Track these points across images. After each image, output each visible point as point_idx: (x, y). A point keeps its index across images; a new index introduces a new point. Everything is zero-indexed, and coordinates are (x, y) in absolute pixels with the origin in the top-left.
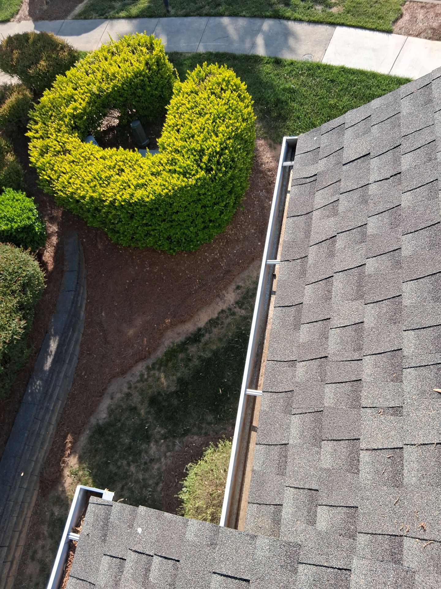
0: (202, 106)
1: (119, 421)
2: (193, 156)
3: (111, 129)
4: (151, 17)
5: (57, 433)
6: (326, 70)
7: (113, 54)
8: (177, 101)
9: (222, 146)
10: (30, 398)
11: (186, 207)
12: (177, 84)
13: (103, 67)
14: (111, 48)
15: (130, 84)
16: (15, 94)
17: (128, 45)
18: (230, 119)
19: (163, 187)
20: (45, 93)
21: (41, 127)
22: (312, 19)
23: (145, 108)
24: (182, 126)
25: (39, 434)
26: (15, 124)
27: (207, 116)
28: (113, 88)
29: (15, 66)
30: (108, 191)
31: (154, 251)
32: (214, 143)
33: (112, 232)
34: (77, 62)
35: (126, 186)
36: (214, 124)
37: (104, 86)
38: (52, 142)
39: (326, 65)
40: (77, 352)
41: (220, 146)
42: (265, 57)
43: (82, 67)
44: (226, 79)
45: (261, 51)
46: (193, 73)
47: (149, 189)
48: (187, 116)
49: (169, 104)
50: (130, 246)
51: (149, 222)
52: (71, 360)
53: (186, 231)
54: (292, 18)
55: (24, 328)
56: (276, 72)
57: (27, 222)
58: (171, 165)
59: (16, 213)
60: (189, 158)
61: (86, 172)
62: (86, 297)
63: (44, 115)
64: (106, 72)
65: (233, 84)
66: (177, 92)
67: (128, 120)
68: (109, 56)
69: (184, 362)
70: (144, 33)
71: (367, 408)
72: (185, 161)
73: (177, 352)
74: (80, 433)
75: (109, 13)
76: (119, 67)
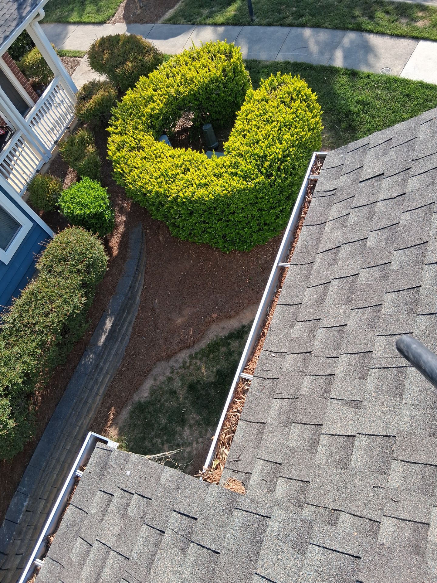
0: (270, 114)
1: (159, 402)
2: (255, 161)
3: (184, 130)
4: (235, 24)
5: (103, 404)
6: (403, 84)
7: (194, 59)
8: (247, 108)
9: (284, 153)
10: (82, 369)
11: (243, 209)
12: (250, 91)
13: (183, 71)
14: (192, 54)
15: (206, 89)
16: (101, 90)
17: (209, 52)
18: (296, 128)
19: (223, 188)
20: (128, 92)
21: (121, 124)
22: (395, 32)
23: (218, 113)
24: (249, 132)
25: (87, 402)
26: (98, 119)
27: (274, 124)
28: (189, 92)
29: (104, 65)
30: (173, 188)
31: (210, 247)
32: (277, 150)
33: (173, 226)
34: (160, 65)
35: (189, 185)
36: (280, 131)
37: (182, 89)
38: (129, 138)
39: (404, 80)
40: (129, 333)
41: (283, 153)
42: (341, 69)
43: (164, 70)
44: (298, 89)
45: (339, 62)
46: (266, 82)
47: (210, 189)
48: (254, 122)
49: (240, 110)
50: (187, 241)
51: (207, 220)
52: (123, 339)
53: (241, 232)
54: (374, 31)
55: (85, 304)
56: (351, 84)
57: (99, 209)
58: (234, 168)
59: (90, 200)
60: (251, 162)
61: (155, 168)
62: (143, 284)
63: (124, 112)
64: (185, 76)
65: (303, 94)
66: (248, 99)
67: (201, 122)
68: (189, 61)
69: (225, 355)
70: (224, 41)
71: (334, 399)
72: (247, 165)
73: (219, 345)
74: (122, 407)
75: (196, 19)
76: (198, 72)
